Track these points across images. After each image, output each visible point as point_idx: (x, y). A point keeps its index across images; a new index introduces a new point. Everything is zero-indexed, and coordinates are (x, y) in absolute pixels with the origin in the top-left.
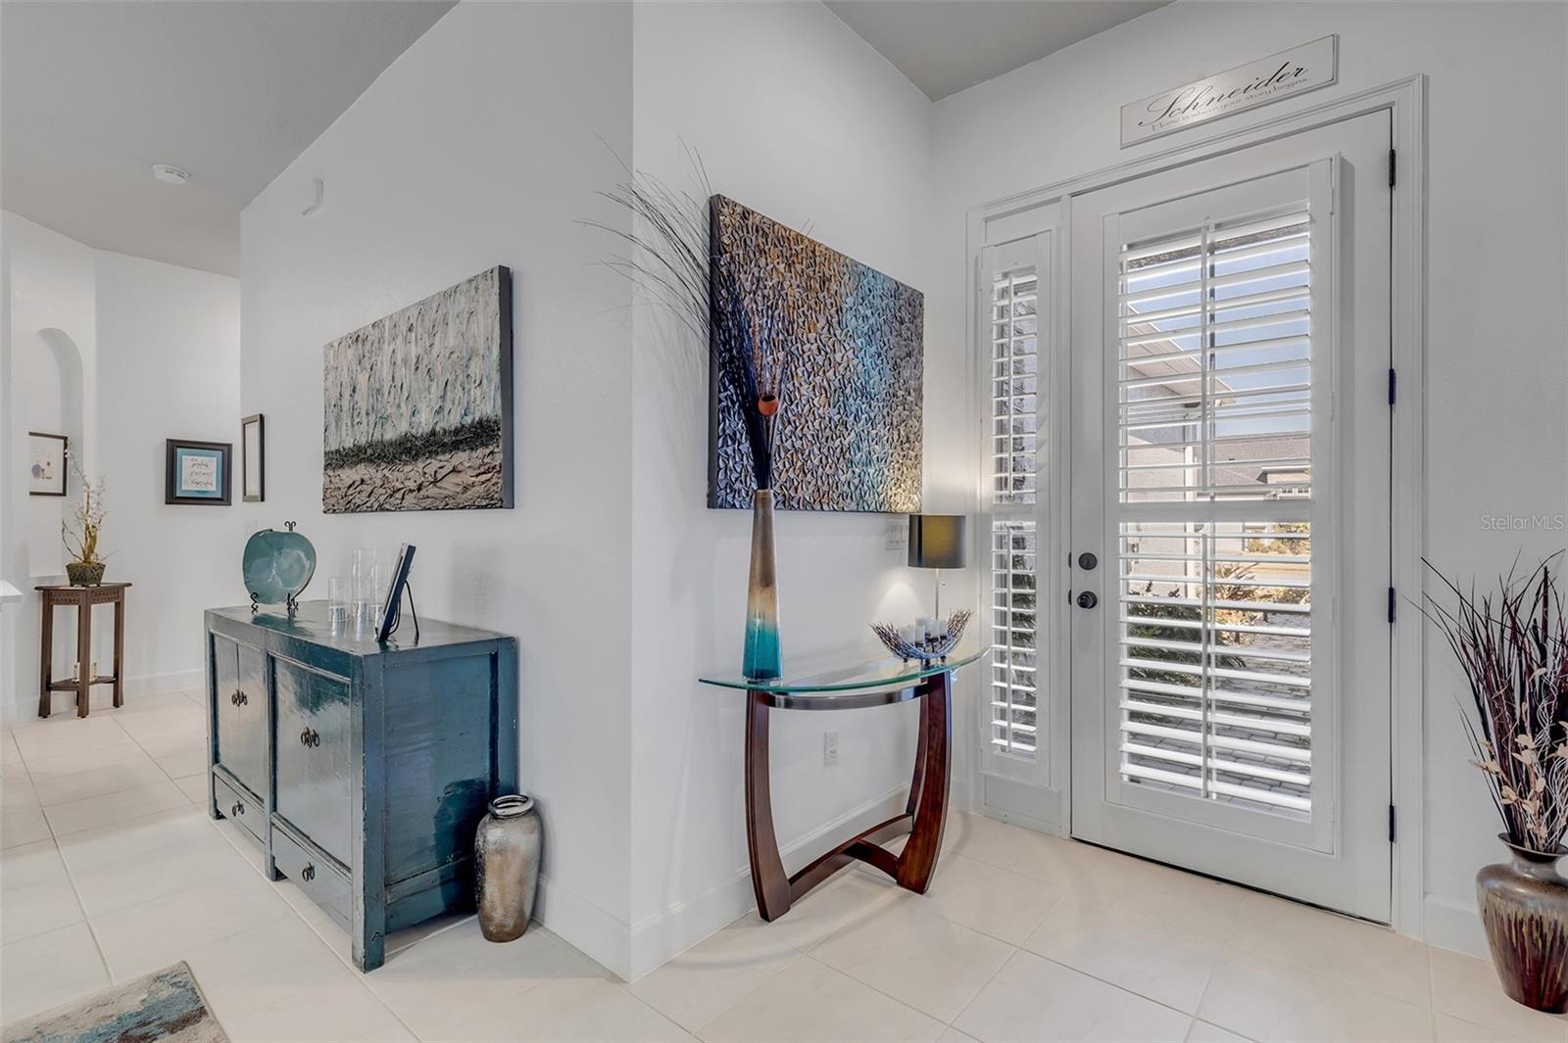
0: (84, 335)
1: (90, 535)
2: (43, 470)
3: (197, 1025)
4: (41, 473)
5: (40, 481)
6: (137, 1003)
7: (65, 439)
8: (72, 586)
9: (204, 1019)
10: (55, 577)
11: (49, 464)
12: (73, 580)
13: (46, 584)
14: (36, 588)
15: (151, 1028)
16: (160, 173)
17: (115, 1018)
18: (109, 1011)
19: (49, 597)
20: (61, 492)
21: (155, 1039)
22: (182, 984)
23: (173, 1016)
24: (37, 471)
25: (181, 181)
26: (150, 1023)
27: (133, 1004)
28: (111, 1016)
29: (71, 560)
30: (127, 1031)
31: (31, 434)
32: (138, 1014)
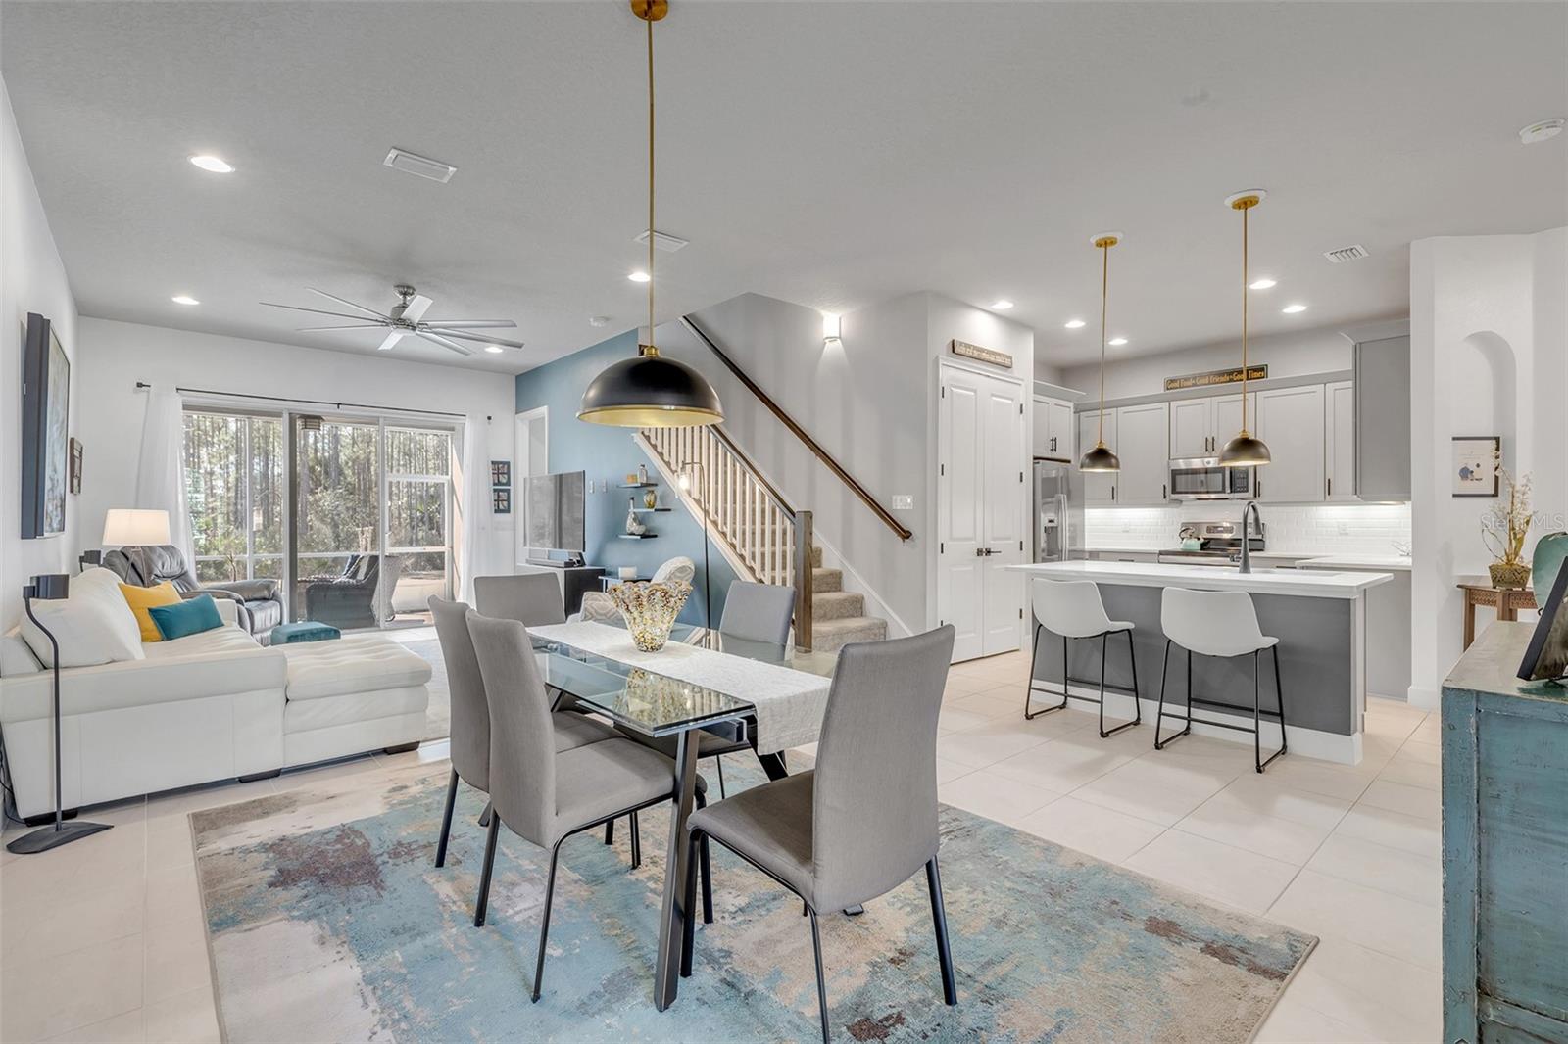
0: (1520, 337)
1: (1515, 537)
2: (1472, 472)
3: (1267, 981)
4: (1469, 476)
5: (1468, 483)
6: (1257, 936)
7: (1498, 439)
8: (1495, 587)
9: (1276, 982)
10: (1481, 577)
11: (1478, 466)
12: (1497, 581)
13: (1470, 584)
14: (1459, 586)
15: (1243, 957)
16: (1528, 137)
17: (1234, 933)
18: (1239, 928)
19: (1472, 596)
20: (1493, 492)
21: (1236, 965)
22: (1294, 949)
23: (1262, 961)
24: (1465, 473)
25: (1554, 132)
26: (1247, 953)
27: (1254, 935)
28: (1235, 931)
29: (1492, 561)
30: (1230, 946)
31: (1454, 439)
32: (1248, 942)
